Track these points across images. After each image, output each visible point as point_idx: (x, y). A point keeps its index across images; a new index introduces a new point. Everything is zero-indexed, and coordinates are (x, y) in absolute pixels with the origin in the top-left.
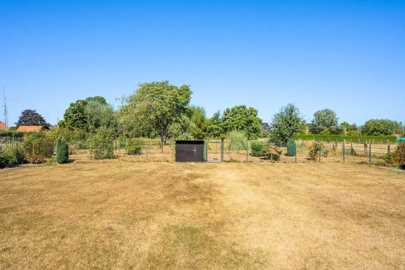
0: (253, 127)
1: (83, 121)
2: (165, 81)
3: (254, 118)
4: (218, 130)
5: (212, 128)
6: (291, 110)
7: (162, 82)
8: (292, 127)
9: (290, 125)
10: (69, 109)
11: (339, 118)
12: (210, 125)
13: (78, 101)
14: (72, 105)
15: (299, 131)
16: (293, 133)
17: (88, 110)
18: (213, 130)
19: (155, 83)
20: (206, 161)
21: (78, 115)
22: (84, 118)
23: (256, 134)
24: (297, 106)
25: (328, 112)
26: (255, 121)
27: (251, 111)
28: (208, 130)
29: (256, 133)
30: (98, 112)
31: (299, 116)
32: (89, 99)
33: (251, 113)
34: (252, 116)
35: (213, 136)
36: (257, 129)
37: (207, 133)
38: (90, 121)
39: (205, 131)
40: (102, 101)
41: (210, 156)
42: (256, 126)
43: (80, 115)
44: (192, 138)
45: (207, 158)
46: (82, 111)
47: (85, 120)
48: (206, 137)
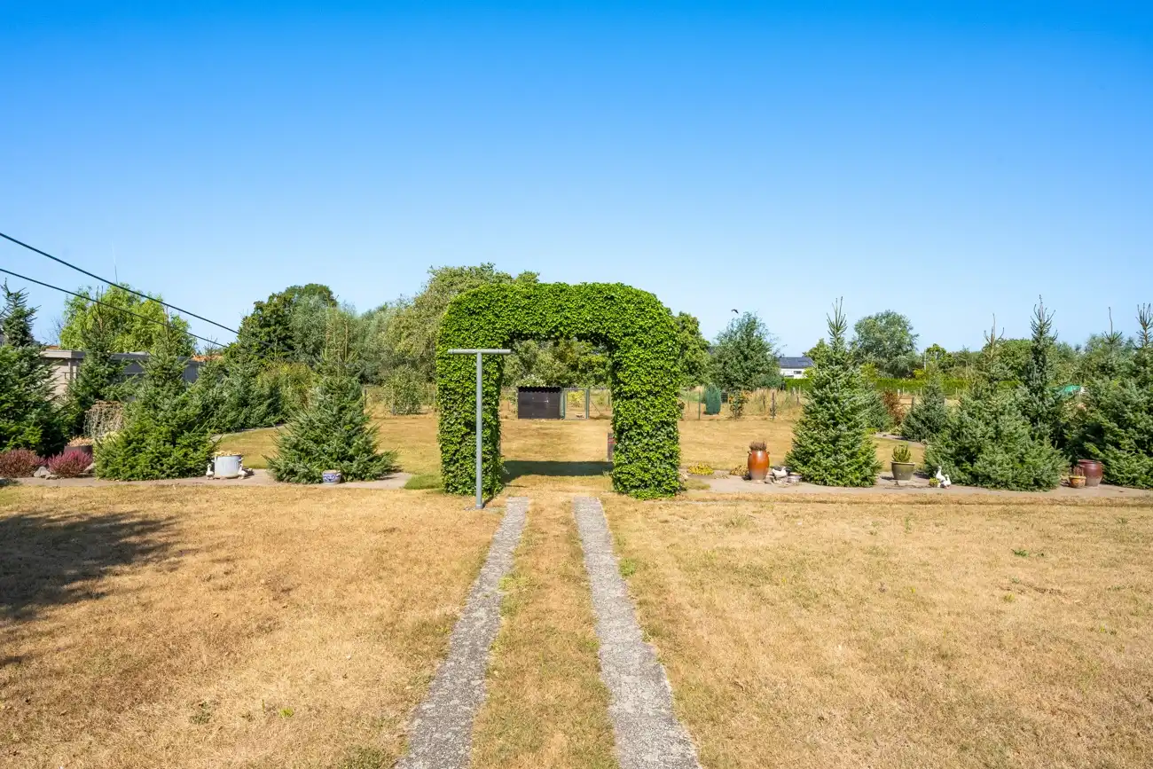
0: (687, 360)
1: (286, 345)
2: (487, 265)
3: (690, 339)
4: (604, 368)
5: (590, 361)
6: (750, 326)
7: (479, 266)
8: (749, 363)
9: (746, 358)
10: (253, 315)
11: (917, 336)
12: (586, 354)
13: (271, 298)
14: (259, 306)
15: (763, 370)
16: (750, 376)
17: (298, 319)
18: (592, 367)
19: (465, 269)
20: (563, 417)
21: (275, 331)
22: (286, 337)
23: (693, 377)
24: (762, 318)
25: (893, 321)
26: (692, 347)
27: (683, 321)
28: (580, 366)
29: (692, 373)
30: (319, 322)
31: (766, 339)
32: (292, 290)
33: (684, 328)
34: (686, 333)
35: (593, 380)
36: (697, 364)
37: (578, 373)
38: (301, 346)
39: (574, 368)
40: (325, 294)
41: (570, 412)
42: (694, 357)
43: (278, 332)
44: (542, 383)
45: (564, 413)
46: (281, 320)
47: (289, 342)
48: (576, 384)
